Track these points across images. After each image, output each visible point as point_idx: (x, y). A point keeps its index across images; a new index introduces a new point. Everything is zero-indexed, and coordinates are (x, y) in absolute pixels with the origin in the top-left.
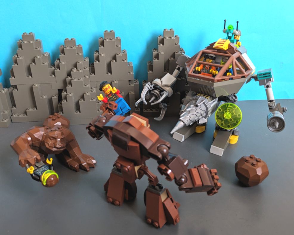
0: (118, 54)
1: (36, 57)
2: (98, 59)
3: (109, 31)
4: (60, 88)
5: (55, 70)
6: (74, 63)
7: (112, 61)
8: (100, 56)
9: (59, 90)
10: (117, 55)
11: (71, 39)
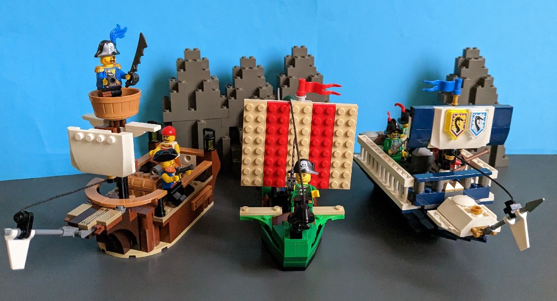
0: (312, 76)
1: (205, 81)
2: (287, 82)
3: (299, 46)
4: (232, 126)
5: (229, 100)
6: (254, 88)
8: (289, 79)
9: (231, 128)
11: (250, 57)
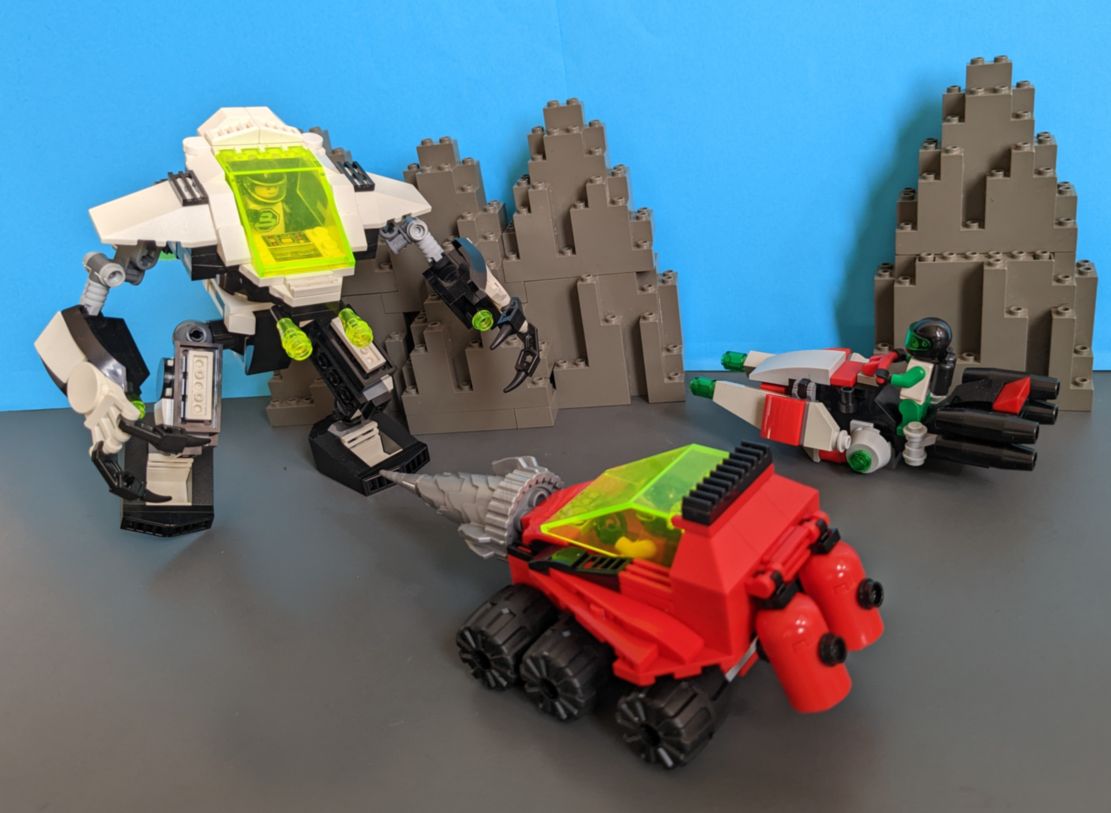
0: (591, 181)
2: (526, 204)
3: (562, 100)
4: (410, 308)
6: (453, 219)
7: (575, 206)
8: (531, 190)
9: (407, 315)
10: (588, 185)
11: (441, 141)
